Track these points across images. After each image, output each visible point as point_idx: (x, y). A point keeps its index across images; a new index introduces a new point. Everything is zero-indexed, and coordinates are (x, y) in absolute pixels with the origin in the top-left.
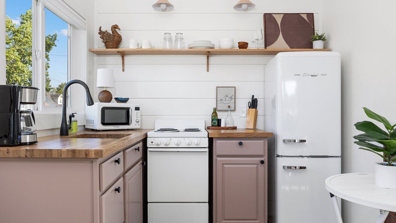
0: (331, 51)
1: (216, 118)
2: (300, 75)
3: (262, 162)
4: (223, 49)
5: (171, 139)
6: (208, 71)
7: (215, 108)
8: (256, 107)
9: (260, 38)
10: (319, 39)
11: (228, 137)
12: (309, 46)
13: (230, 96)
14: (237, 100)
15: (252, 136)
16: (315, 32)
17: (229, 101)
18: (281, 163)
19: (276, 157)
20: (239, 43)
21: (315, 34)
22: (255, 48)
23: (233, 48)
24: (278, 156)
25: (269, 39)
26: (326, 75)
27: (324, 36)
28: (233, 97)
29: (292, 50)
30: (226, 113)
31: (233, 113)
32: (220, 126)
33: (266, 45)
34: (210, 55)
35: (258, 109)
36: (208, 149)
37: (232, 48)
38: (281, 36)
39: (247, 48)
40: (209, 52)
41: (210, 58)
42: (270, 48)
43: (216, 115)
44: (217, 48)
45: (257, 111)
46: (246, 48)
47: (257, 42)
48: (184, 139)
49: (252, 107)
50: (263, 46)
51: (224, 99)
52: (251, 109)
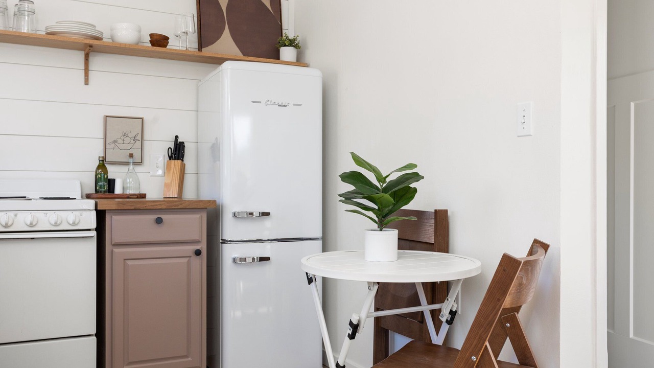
0: (307, 67)
1: (105, 176)
2: (260, 102)
3: (198, 253)
4: (121, 44)
5: (16, 215)
6: (87, 82)
7: (103, 157)
8: (183, 158)
9: (191, 31)
10: (290, 45)
11: (135, 209)
12: (274, 55)
13: (132, 135)
14: (146, 144)
15: (180, 207)
16: (284, 31)
17: (130, 145)
18: (229, 253)
19: (222, 243)
20: (151, 35)
21: (284, 35)
22: (181, 48)
23: (140, 44)
24: (224, 242)
25: (206, 34)
26: (300, 105)
27: (298, 40)
28: (139, 137)
29: (246, 58)
30: (124, 169)
31: (138, 169)
32: (113, 192)
33: (201, 46)
34: (92, 51)
35: (185, 162)
36: (95, 232)
37: (137, 44)
38: (227, 32)
39: (168, 47)
40: (91, 46)
41: (91, 59)
42: (208, 51)
43: (106, 172)
44: (106, 40)
45: (185, 164)
46: (165, 46)
47: (184, 37)
48: (46, 215)
49: (175, 157)
50: (196, 45)
51: (120, 141)
52: (173, 161)
